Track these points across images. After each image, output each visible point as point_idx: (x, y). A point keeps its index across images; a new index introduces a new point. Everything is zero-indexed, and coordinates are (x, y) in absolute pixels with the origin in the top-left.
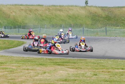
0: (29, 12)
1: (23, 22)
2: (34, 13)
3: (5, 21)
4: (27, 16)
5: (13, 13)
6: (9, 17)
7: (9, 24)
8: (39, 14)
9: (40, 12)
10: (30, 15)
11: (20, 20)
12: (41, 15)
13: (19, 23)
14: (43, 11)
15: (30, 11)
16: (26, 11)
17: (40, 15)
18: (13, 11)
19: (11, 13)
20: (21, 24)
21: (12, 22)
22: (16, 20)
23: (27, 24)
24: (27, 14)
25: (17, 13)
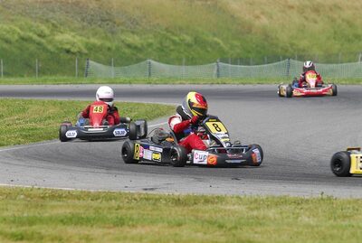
0: (313, 16)
1: (292, 45)
2: (329, 17)
3: (236, 43)
4: (305, 26)
5: (262, 17)
6: (249, 30)
7: (249, 52)
8: (343, 20)
9: (347, 14)
10: (316, 22)
11: (283, 38)
12: (350, 24)
13: (280, 50)
14: (356, 9)
15: (316, 10)
16: (301, 10)
17: (348, 22)
18: (263, 13)
19: (258, 17)
20: (286, 51)
21: (257, 46)
22: (272, 39)
23: (304, 50)
24: (306, 19)
25: (275, 18)
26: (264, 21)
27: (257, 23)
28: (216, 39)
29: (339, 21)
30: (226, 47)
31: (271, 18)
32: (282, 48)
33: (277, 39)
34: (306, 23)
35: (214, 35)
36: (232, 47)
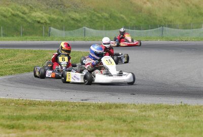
0: (176, 2)
1: (164, 19)
2: (185, 3)
3: (133, 17)
4: (172, 8)
5: (148, 3)
6: (141, 11)
7: (141, 23)
8: (193, 5)
10: (178, 6)
11: (160, 14)
17: (196, 6)
19: (145, 3)
20: (162, 22)
21: (145, 19)
22: (153, 15)
23: (171, 22)
24: (173, 4)
25: (155, 3)
26: (149, 5)
27: (144, 6)
28: (122, 15)
29: (191, 5)
30: (128, 20)
31: (153, 3)
32: (159, 21)
33: (156, 15)
34: (172, 6)
35: (121, 13)
36: (131, 20)
